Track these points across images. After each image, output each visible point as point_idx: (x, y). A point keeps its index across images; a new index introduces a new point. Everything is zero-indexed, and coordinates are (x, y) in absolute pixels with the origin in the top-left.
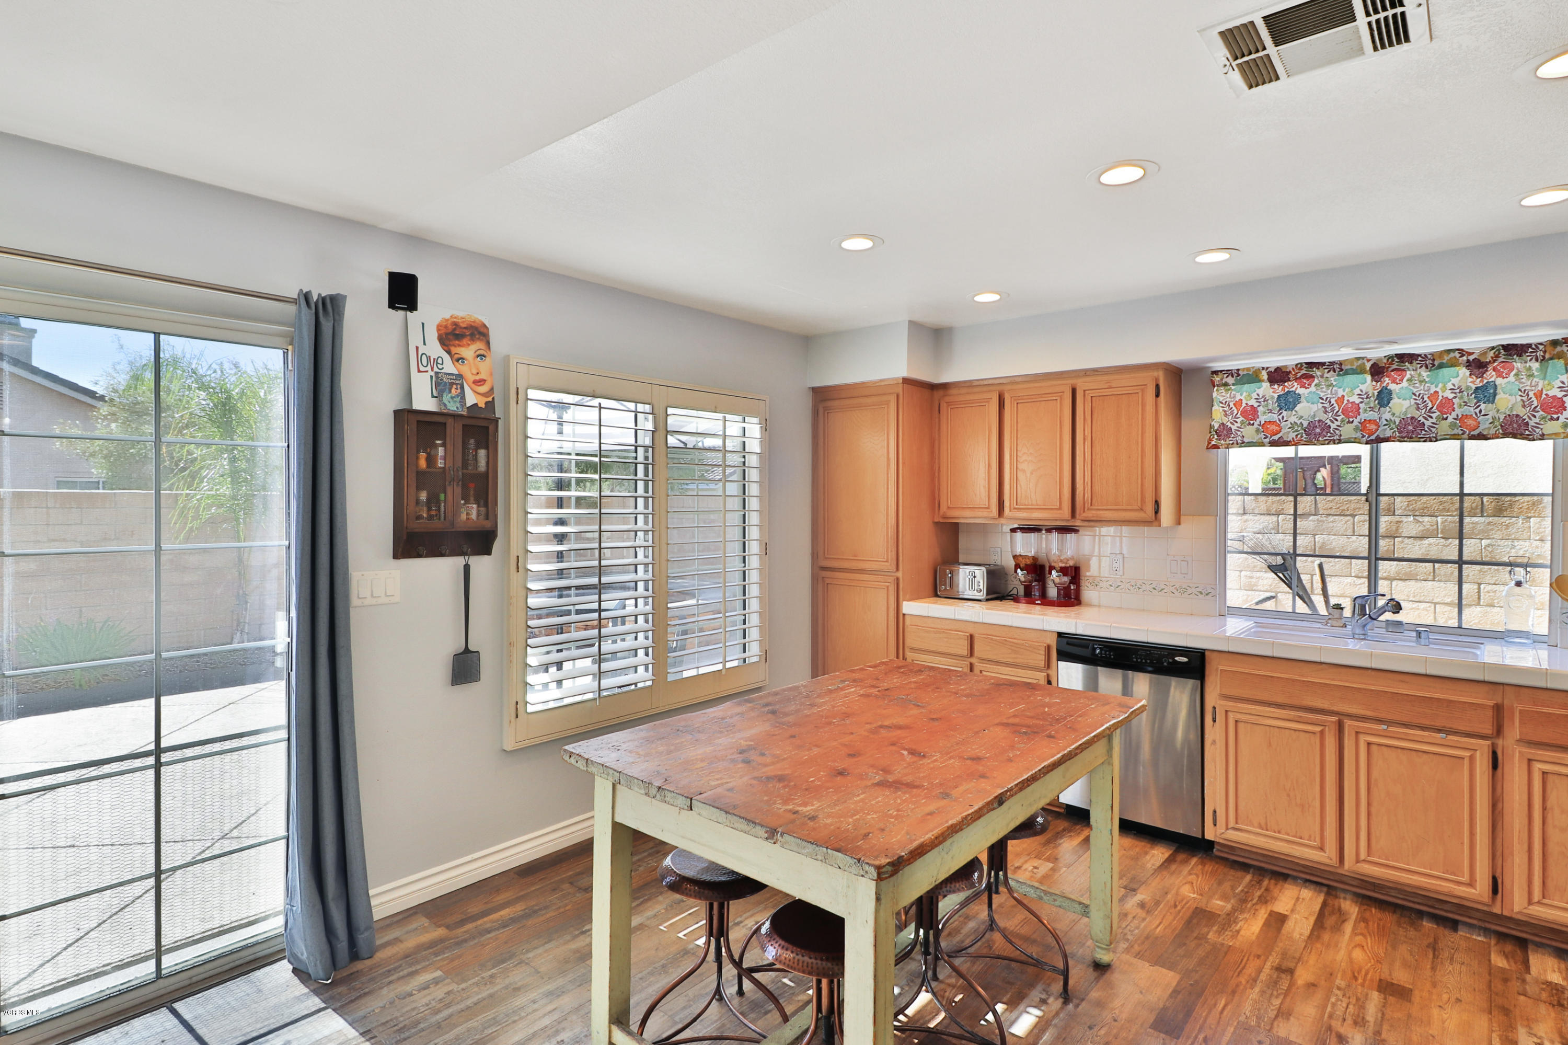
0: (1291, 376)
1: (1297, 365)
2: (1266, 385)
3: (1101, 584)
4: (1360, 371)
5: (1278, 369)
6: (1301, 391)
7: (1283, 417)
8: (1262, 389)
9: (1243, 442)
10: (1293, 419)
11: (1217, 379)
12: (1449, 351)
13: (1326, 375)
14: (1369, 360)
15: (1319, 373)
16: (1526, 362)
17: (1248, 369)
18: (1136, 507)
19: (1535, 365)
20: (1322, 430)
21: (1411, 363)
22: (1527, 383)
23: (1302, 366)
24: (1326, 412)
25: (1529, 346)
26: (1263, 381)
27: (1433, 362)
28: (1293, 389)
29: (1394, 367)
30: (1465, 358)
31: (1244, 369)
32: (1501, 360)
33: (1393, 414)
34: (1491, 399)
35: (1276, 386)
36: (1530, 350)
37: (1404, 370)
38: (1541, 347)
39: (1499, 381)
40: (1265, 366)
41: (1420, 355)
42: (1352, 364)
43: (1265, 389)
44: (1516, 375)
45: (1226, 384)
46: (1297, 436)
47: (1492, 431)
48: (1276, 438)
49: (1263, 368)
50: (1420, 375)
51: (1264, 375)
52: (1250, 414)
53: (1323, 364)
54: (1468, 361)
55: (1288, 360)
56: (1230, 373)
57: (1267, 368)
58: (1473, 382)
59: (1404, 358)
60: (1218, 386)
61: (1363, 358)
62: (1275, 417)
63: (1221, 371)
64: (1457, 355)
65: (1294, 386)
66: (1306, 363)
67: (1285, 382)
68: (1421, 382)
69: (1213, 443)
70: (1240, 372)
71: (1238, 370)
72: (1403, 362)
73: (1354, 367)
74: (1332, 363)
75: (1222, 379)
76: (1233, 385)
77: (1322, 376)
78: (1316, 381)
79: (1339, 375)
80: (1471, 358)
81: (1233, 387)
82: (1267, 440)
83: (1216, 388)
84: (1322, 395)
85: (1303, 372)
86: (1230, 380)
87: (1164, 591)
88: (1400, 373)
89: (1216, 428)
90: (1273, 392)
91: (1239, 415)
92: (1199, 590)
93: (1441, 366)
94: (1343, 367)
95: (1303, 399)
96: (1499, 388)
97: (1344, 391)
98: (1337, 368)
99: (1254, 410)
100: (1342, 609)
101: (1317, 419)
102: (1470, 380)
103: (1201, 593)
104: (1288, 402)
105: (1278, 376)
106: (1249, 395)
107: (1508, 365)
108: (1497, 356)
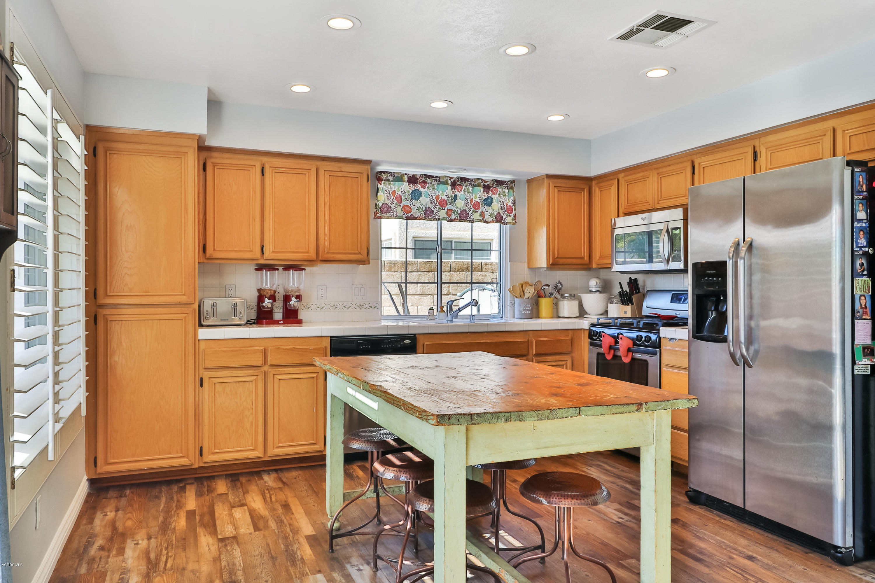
0: (418, 181)
1: (421, 175)
2: (406, 184)
3: (312, 307)
4: (446, 183)
5: (414, 176)
6: (421, 190)
7: (412, 204)
8: (404, 186)
9: (397, 216)
10: (418, 205)
11: (384, 177)
12: (478, 179)
13: (433, 183)
14: (451, 178)
15: (429, 181)
16: (503, 189)
17: (398, 173)
18: (357, 252)
19: (506, 191)
20: (430, 213)
21: (465, 182)
22: (503, 199)
23: (423, 176)
24: (431, 203)
25: (505, 182)
26: (404, 181)
27: (474, 183)
28: (418, 188)
29: (459, 183)
30: (483, 183)
31: (396, 173)
32: (494, 186)
33: (457, 208)
34: (490, 204)
35: (411, 185)
36: (505, 184)
37: (462, 186)
38: (509, 183)
39: (493, 196)
40: (407, 173)
41: (470, 179)
42: (443, 179)
43: (405, 186)
44: (499, 194)
45: (389, 180)
46: (421, 214)
47: (490, 220)
48: (409, 215)
49: (406, 174)
50: (468, 189)
51: (406, 178)
52: (399, 199)
53: (433, 177)
54: (484, 185)
55: (417, 171)
56: (391, 174)
57: (409, 174)
58: (484, 196)
59: (464, 180)
60: (384, 180)
61: (447, 176)
62: (408, 203)
63: (387, 172)
64: (480, 181)
65: (418, 186)
66: (425, 175)
67: (416, 183)
68: (468, 192)
69: (379, 215)
70: (395, 174)
71: (394, 173)
72: (462, 181)
73: (444, 181)
74: (437, 177)
75: (387, 177)
76: (392, 181)
77: (431, 183)
78: (428, 185)
79: (438, 184)
80: (486, 184)
81: (392, 183)
82: (404, 216)
83: (383, 182)
84: (430, 193)
85: (423, 179)
86: (391, 178)
87: (351, 308)
88: (460, 187)
89: (380, 206)
90: (410, 189)
91: (394, 200)
92: (370, 305)
93: (475, 186)
94: (441, 180)
95: (423, 195)
96: (494, 199)
97: (439, 193)
98: (437, 179)
99: (401, 197)
100: (433, 309)
101: (428, 206)
102: (483, 194)
103: (371, 307)
104: (416, 195)
105: (413, 180)
106: (398, 189)
107: (496, 189)
108: (493, 185)
